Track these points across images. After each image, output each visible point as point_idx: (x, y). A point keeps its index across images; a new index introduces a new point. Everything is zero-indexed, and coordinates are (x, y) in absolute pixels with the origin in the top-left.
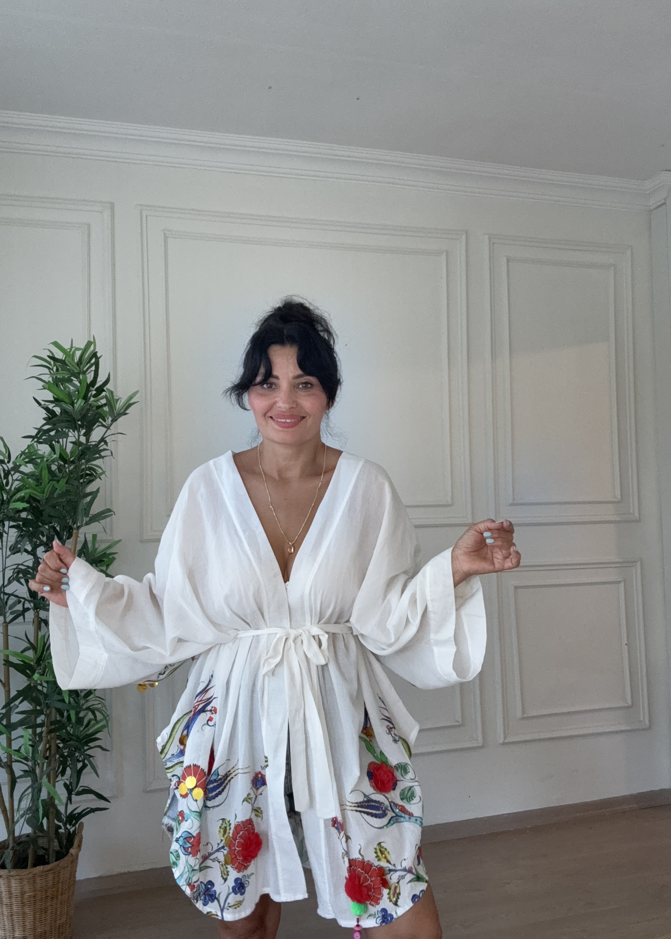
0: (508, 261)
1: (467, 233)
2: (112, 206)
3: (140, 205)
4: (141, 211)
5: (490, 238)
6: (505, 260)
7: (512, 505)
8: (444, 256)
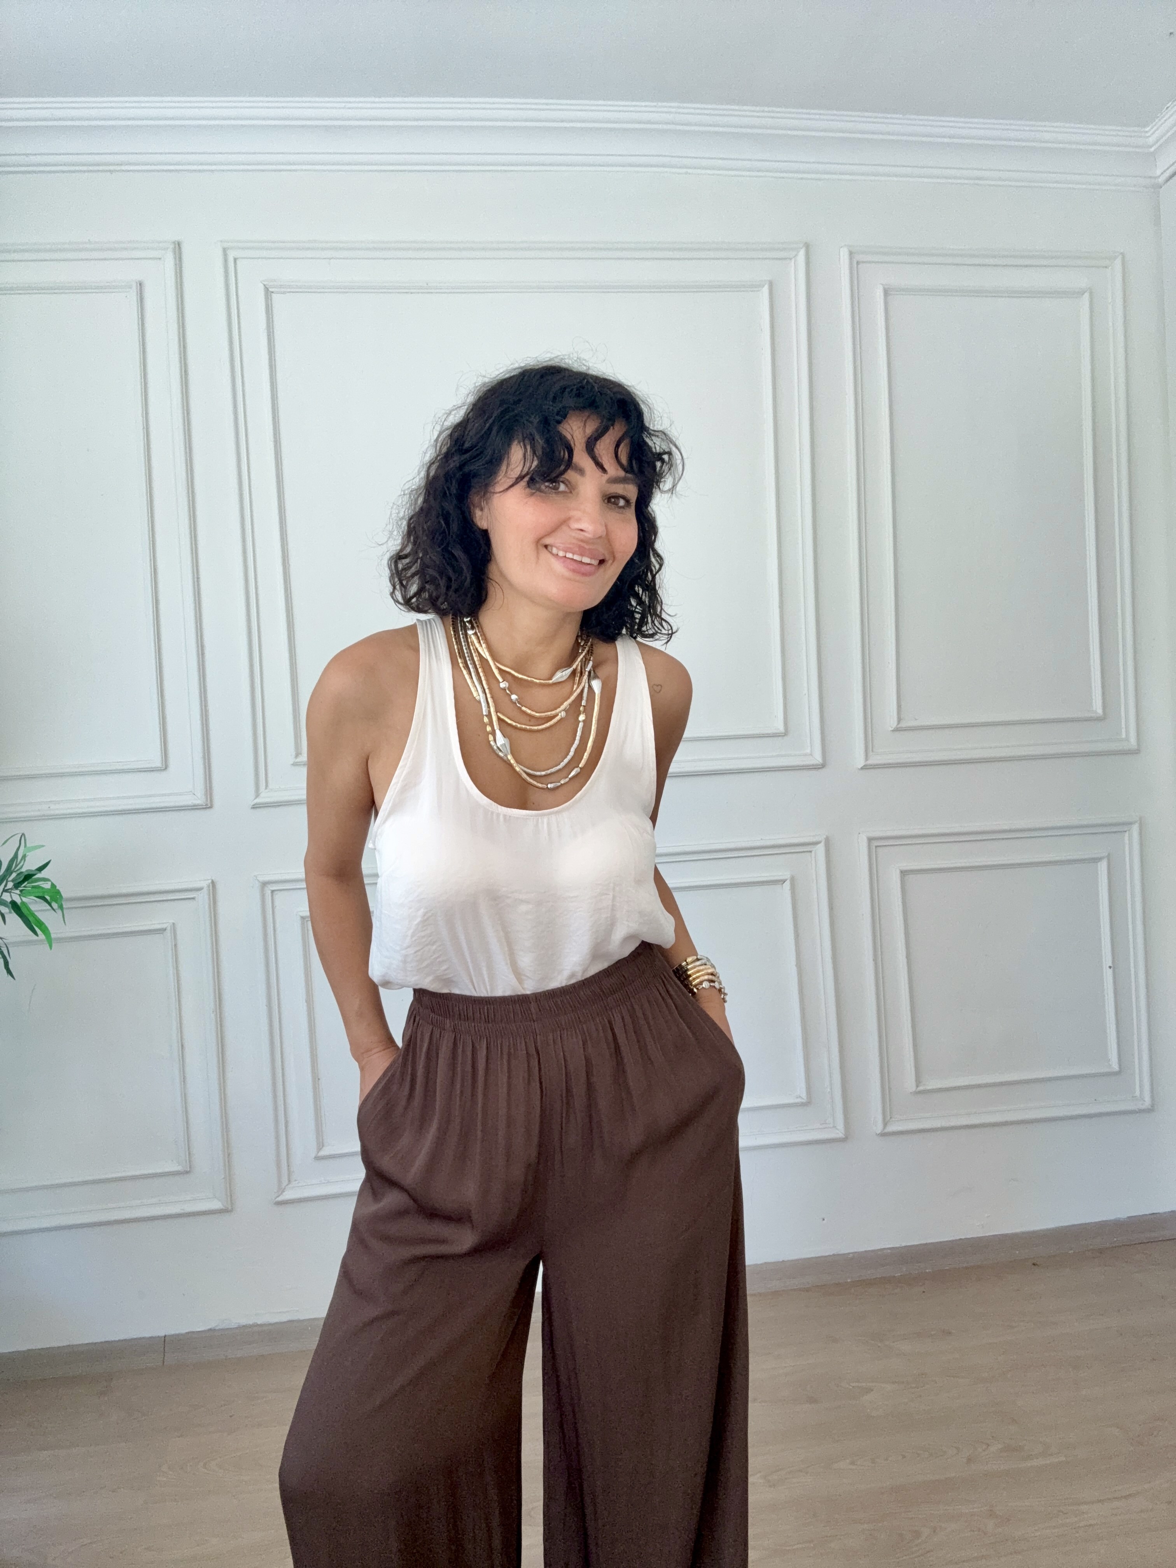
0: (886, 292)
1: (807, 246)
2: (177, 246)
3: (222, 242)
4: (225, 251)
5: (851, 255)
6: (879, 294)
7: (897, 730)
8: (766, 290)
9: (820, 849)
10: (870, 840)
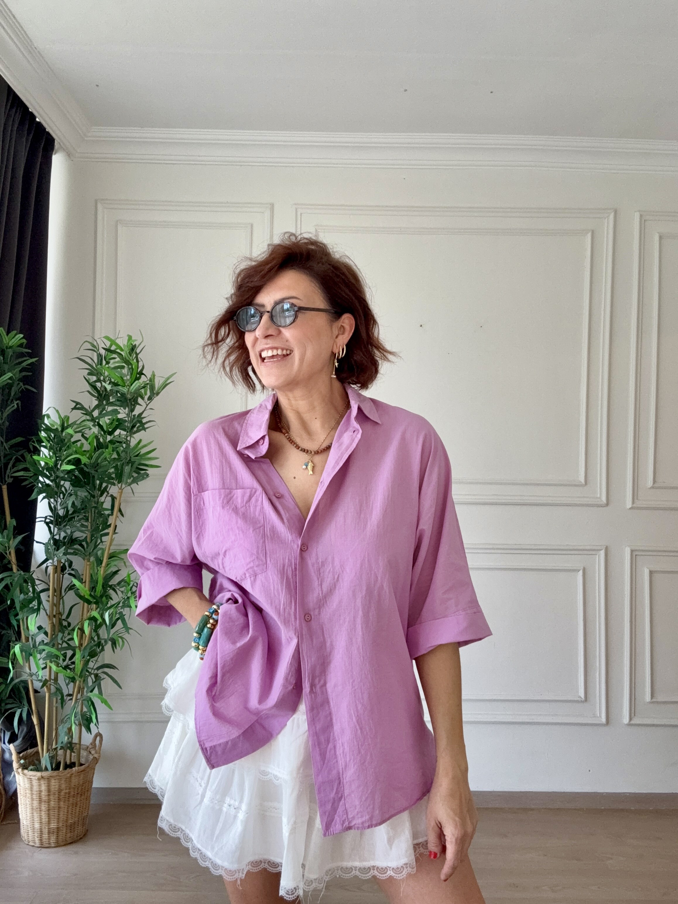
0: (661, 238)
1: (616, 212)
2: (272, 206)
3: (295, 204)
4: (296, 209)
5: (641, 216)
6: (656, 238)
7: (652, 487)
8: (589, 235)
9: (602, 553)
10: (632, 551)
